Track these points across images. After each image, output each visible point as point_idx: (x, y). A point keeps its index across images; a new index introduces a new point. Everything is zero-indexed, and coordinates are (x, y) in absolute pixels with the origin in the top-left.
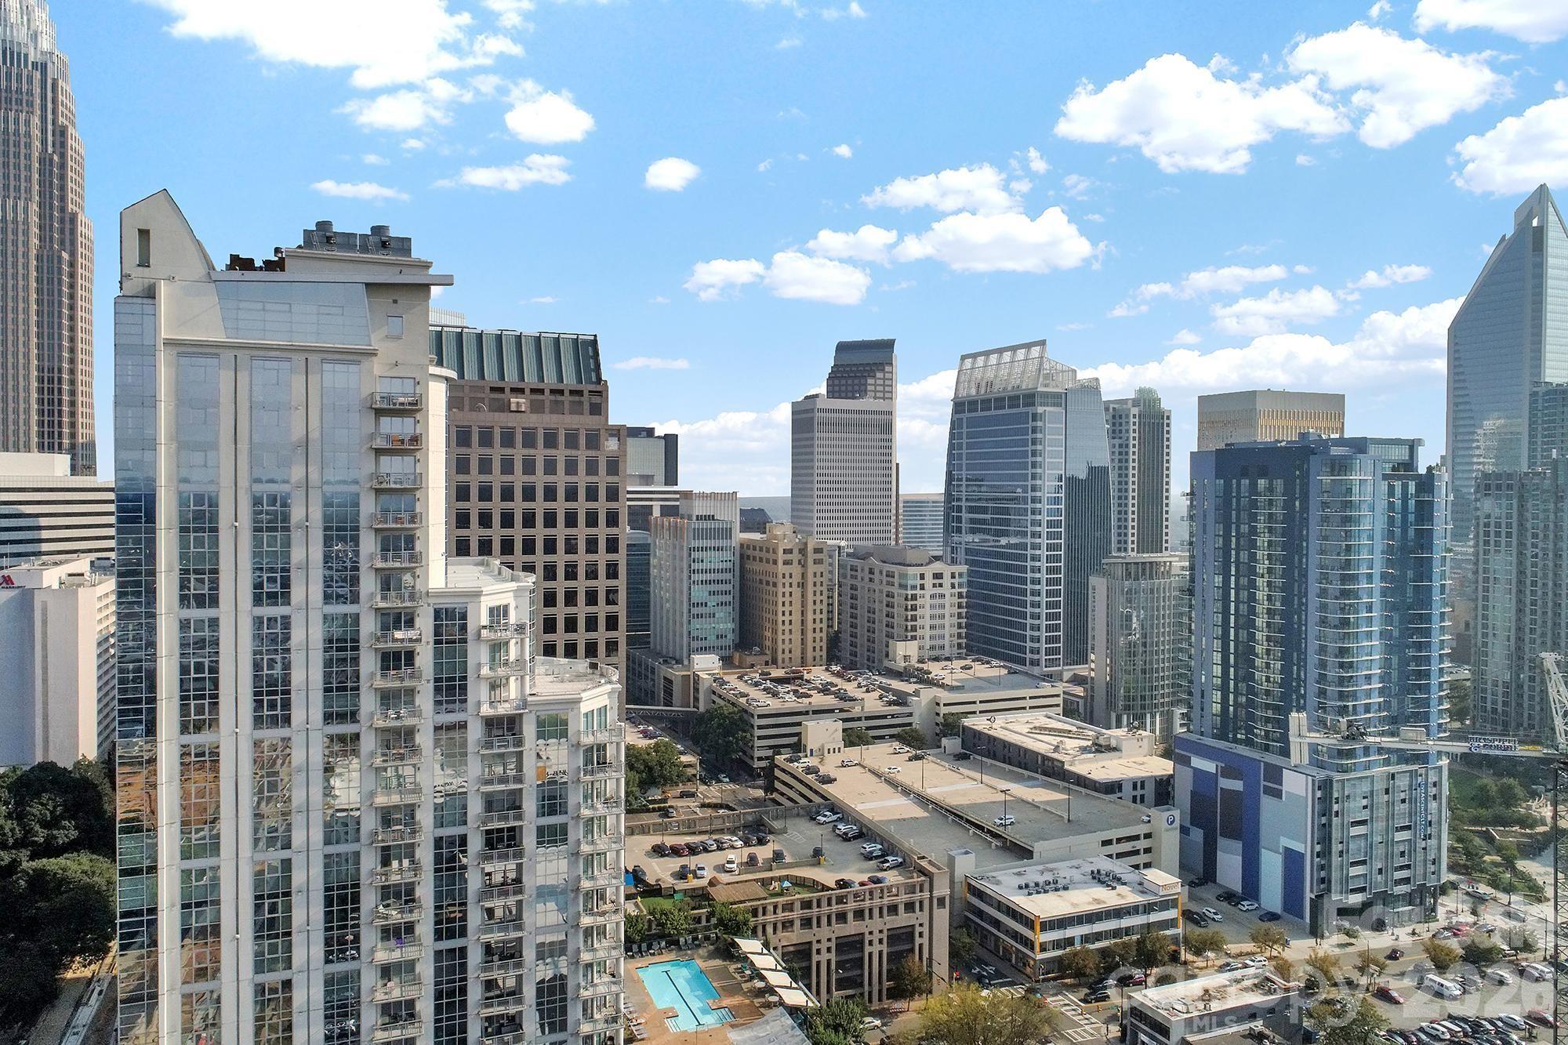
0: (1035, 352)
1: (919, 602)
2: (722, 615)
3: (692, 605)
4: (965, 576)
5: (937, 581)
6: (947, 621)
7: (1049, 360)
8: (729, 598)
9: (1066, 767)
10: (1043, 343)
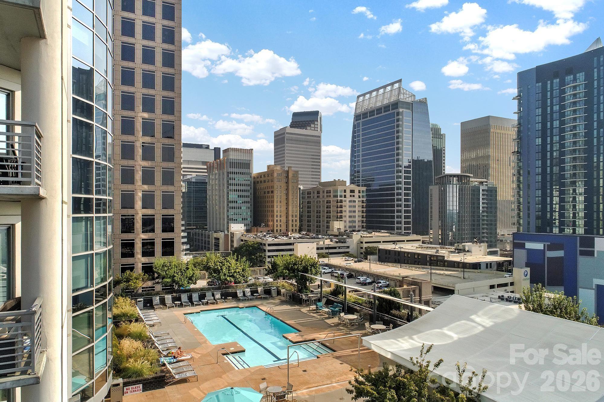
0: (396, 86)
1: (343, 204)
2: (245, 208)
3: (229, 202)
4: (365, 192)
5: (352, 194)
6: (357, 214)
7: (403, 89)
8: (248, 199)
9: (446, 259)
10: (400, 81)
